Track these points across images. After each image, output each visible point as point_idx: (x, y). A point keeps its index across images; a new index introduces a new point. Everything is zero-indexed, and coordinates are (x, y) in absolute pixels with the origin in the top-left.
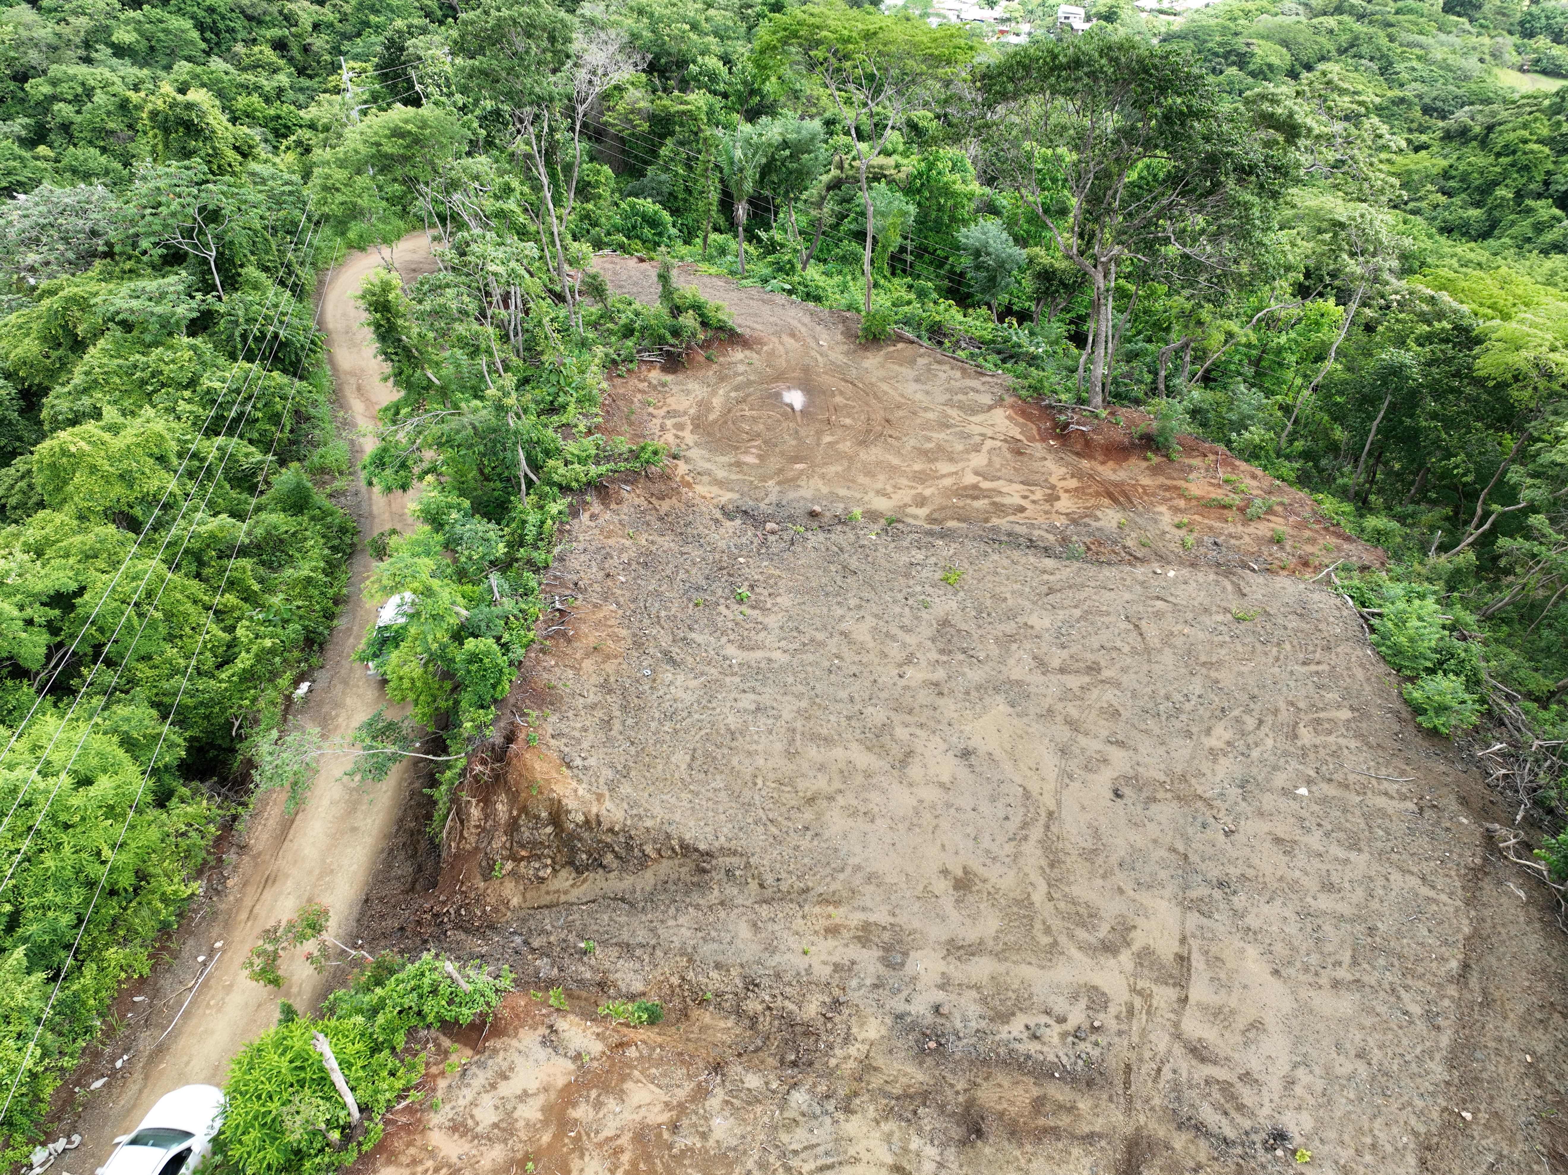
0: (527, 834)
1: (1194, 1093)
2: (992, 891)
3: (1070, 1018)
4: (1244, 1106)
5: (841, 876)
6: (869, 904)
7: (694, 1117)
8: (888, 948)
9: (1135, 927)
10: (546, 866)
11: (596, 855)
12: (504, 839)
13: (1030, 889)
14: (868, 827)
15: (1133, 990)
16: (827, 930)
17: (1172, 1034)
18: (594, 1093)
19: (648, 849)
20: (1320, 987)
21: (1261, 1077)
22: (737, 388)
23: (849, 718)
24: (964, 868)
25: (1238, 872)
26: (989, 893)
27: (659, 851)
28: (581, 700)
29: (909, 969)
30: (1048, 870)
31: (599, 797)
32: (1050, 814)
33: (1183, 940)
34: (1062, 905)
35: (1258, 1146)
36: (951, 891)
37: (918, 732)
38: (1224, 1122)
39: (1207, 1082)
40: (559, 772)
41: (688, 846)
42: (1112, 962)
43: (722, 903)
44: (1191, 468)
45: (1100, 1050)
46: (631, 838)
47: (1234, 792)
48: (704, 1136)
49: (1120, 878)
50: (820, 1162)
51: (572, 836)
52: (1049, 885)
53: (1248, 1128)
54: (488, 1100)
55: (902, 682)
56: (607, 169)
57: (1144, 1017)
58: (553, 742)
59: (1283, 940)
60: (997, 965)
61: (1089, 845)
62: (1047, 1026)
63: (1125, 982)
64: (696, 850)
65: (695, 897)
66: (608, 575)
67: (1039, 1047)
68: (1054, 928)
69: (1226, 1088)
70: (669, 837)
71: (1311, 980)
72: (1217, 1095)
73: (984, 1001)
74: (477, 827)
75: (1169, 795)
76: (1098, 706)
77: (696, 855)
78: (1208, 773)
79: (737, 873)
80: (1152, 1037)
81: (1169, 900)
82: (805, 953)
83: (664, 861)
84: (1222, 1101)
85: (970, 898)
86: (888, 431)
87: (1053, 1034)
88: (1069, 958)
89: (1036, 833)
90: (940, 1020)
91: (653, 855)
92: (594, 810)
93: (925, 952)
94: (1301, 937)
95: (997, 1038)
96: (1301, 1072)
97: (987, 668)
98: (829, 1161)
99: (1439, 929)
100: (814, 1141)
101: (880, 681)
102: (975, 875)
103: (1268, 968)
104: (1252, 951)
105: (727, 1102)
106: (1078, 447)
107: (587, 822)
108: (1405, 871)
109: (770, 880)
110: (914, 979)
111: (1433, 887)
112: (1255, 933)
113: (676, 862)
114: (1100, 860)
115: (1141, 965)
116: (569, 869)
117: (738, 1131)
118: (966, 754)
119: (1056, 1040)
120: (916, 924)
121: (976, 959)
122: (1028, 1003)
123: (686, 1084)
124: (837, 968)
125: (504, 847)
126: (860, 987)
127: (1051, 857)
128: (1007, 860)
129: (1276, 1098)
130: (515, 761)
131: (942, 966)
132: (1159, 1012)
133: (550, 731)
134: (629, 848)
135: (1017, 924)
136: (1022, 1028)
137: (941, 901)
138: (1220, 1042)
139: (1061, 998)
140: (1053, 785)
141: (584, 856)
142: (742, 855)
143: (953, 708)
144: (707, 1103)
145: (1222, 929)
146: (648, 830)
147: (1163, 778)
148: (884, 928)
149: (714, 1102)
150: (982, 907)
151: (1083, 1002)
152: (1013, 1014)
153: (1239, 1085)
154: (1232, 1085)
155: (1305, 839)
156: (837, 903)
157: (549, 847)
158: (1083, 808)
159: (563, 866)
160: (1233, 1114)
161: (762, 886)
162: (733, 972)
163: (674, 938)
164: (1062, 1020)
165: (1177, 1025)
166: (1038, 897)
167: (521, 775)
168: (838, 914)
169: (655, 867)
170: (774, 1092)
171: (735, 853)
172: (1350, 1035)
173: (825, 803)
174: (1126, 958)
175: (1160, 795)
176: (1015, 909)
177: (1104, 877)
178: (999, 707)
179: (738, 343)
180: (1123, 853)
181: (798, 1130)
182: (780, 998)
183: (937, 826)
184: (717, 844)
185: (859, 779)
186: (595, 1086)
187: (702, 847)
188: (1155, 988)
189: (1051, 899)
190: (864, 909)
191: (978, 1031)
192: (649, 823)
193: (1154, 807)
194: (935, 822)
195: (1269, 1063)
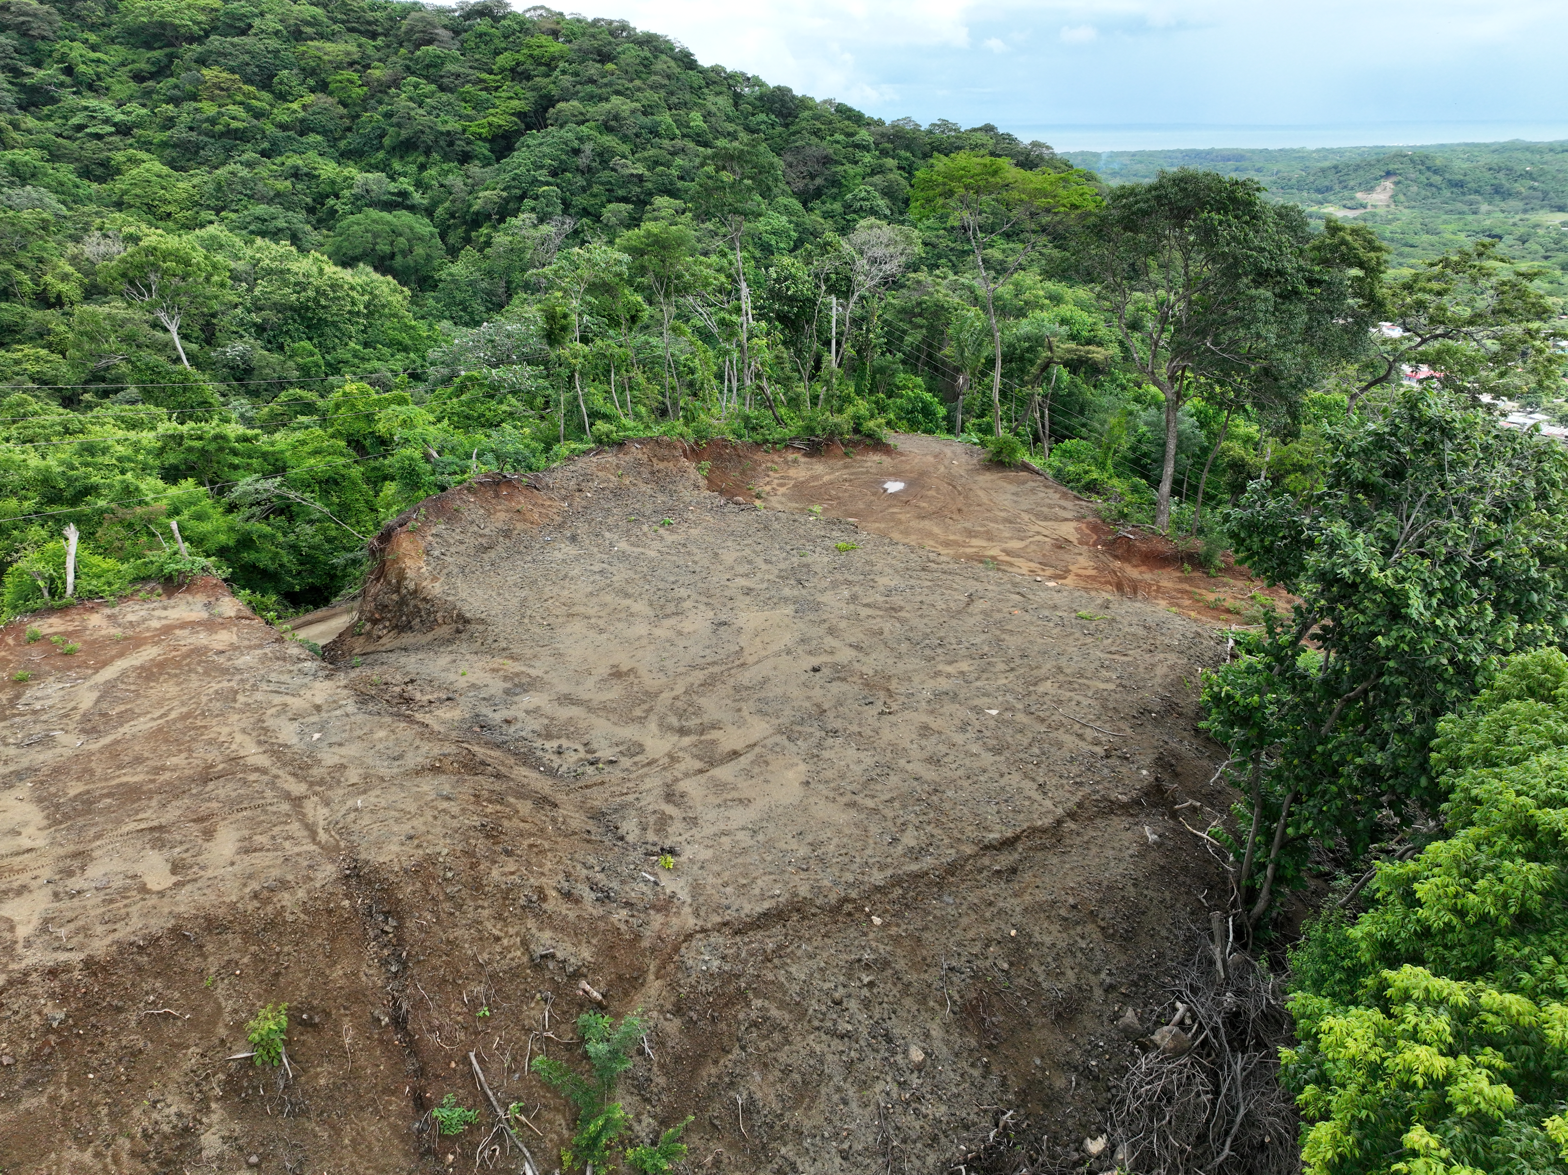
27: (444, 618)
40: (418, 552)
41: (461, 615)
46: (434, 605)
58: (429, 538)
91: (440, 620)
92: (426, 584)
107: (416, 591)
130: (395, 539)
133: (433, 531)
167: (392, 550)
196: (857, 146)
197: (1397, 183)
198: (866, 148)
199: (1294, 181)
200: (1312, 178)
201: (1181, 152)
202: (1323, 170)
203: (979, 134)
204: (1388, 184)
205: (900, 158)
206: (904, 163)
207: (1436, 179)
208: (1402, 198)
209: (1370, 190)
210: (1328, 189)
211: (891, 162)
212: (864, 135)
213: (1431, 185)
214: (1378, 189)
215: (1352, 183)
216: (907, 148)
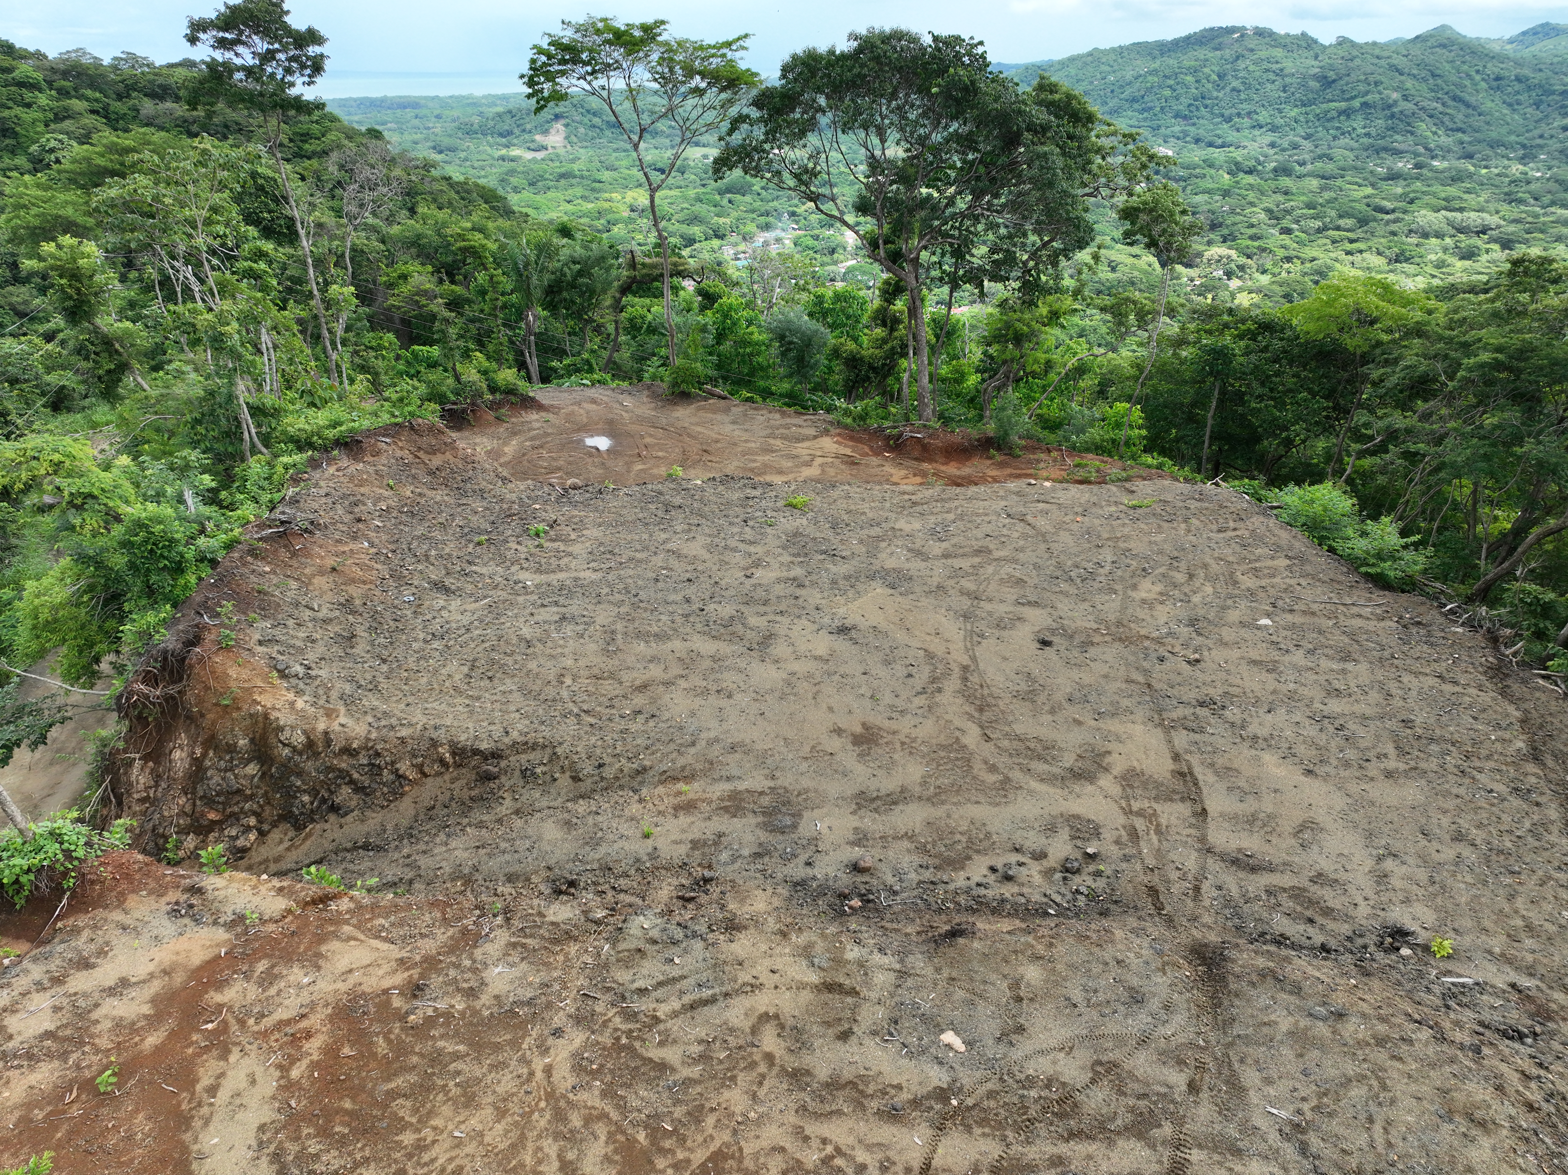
0: (216, 779)
1: (1257, 907)
2: (907, 740)
3: (1051, 851)
4: (1333, 910)
5: (692, 751)
6: (735, 772)
7: (452, 973)
8: (769, 813)
9: (1109, 753)
10: (248, 829)
11: (324, 793)
12: (182, 801)
13: (957, 733)
14: (724, 703)
15: (1128, 812)
16: (677, 808)
17: (1199, 850)
18: (261, 966)
19: (404, 767)
20: (1372, 779)
21: (1342, 876)
22: (532, 439)
23: (687, 616)
24: (864, 725)
25: (1220, 692)
26: (903, 743)
27: (420, 768)
28: (308, 612)
29: (805, 829)
30: (976, 715)
31: (330, 714)
32: (965, 668)
33: (1176, 757)
34: (1006, 743)
35: (1373, 948)
36: (850, 747)
37: (778, 618)
38: (1311, 931)
39: (1269, 893)
40: (266, 678)
41: (463, 750)
42: (1090, 788)
43: (517, 812)
44: (1038, 461)
45: (1104, 880)
46: (378, 754)
47: (1185, 631)
48: (471, 993)
49: (1073, 711)
50: (687, 999)
51: (289, 769)
52: (982, 727)
53: (1350, 933)
54: (42, 1002)
55: (752, 581)
56: (391, 336)
57: (1154, 838)
58: (260, 649)
59: (1304, 742)
60: (932, 810)
61: (1023, 687)
62: (1021, 864)
63: (1115, 807)
64: (476, 752)
65: (477, 815)
66: (359, 520)
67: (1016, 889)
68: (1001, 766)
69: (1297, 893)
70: (434, 743)
71: (1357, 774)
72: (1288, 904)
73: (922, 849)
74: (142, 800)
75: (1107, 638)
76: (997, 577)
77: (476, 760)
78: (1149, 619)
79: (538, 770)
80: (1172, 856)
81: (1144, 723)
82: (647, 836)
83: (429, 780)
84: (1299, 909)
85: (876, 751)
86: (706, 457)
87: (1033, 872)
88: (1031, 792)
89: (952, 684)
90: (860, 878)
91: (412, 775)
92: (321, 726)
93: (825, 810)
94: (1324, 737)
95: (951, 887)
96: (1389, 864)
97: (854, 562)
98: (707, 993)
99: (1484, 715)
100: (676, 972)
101: (723, 583)
102: (880, 729)
103: (1299, 770)
104: (1269, 758)
105: (514, 945)
106: (916, 454)
107: (310, 744)
108: (1417, 674)
109: (588, 768)
110: (814, 841)
111: (1456, 683)
112: (1265, 740)
113: (447, 777)
114: (1041, 698)
115: (1131, 786)
116: (284, 826)
117: (535, 979)
118: (843, 630)
119: (1037, 879)
120: (806, 782)
121: (901, 807)
122: (986, 844)
123: (439, 932)
124: (695, 844)
125: (182, 813)
126: (734, 859)
127: (978, 703)
128: (919, 712)
129: (1370, 894)
130: (197, 669)
131: (854, 822)
132: (1172, 831)
133: (257, 636)
134: (375, 769)
135: (949, 766)
136: (985, 871)
137: (837, 758)
138: (1266, 848)
139: (1032, 833)
140: (961, 645)
141: (306, 798)
142: (544, 747)
143: (819, 596)
144: (478, 953)
145: (1221, 741)
146: (403, 740)
147: (1095, 626)
148: (761, 793)
149: (492, 948)
150: (896, 756)
151: (1064, 834)
152: (969, 858)
153: (1314, 888)
154: (1305, 890)
155: (1287, 658)
156: (690, 778)
157: (251, 797)
158: (1005, 659)
159: (274, 825)
160: (1320, 920)
161: (576, 779)
162: (535, 879)
163: (444, 864)
164: (1040, 856)
165: (1202, 840)
166: (972, 737)
167: (207, 688)
168: (690, 790)
169: (416, 791)
170: (597, 922)
171: (534, 747)
172: (1435, 821)
173: (661, 688)
174: (1106, 782)
175: (1097, 639)
176: (943, 754)
177: (1052, 711)
178: (879, 590)
179: (531, 407)
180: (1068, 690)
181: (646, 963)
182: (610, 893)
183: (818, 692)
184: (506, 740)
185: (707, 663)
186: (266, 956)
187: (484, 746)
188: (1157, 807)
189: (988, 739)
190: (728, 779)
191: (920, 882)
192: (404, 732)
193: (1092, 652)
194: (815, 689)
195: (1343, 860)
196: (21, 84)
197: (567, 125)
198: (33, 86)
199: (476, 127)
200: (491, 123)
201: (355, 100)
202: (499, 115)
203: (180, 70)
204: (559, 126)
205: (88, 99)
206: (97, 106)
207: (597, 121)
208: (575, 139)
209: (546, 132)
210: (509, 133)
211: (77, 105)
212: (24, 69)
213: (594, 126)
214: (553, 131)
215: (528, 127)
216: (93, 86)
